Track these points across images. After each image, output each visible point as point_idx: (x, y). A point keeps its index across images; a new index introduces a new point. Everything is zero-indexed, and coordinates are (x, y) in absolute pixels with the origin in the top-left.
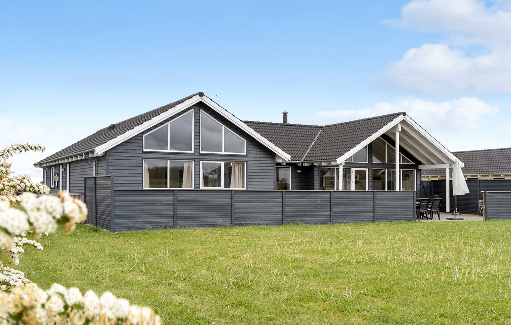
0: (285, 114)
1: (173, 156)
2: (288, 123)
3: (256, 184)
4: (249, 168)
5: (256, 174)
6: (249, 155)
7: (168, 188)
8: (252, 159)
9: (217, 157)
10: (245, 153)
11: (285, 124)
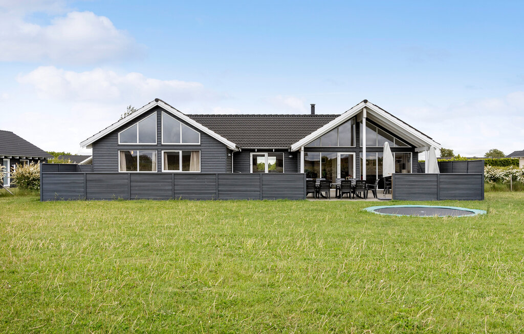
0: (313, 106)
1: (141, 147)
2: (315, 114)
3: (209, 167)
4: (203, 155)
5: (209, 160)
6: (202, 145)
7: (138, 171)
8: (205, 148)
9: (175, 148)
10: (199, 144)
11: (313, 115)
